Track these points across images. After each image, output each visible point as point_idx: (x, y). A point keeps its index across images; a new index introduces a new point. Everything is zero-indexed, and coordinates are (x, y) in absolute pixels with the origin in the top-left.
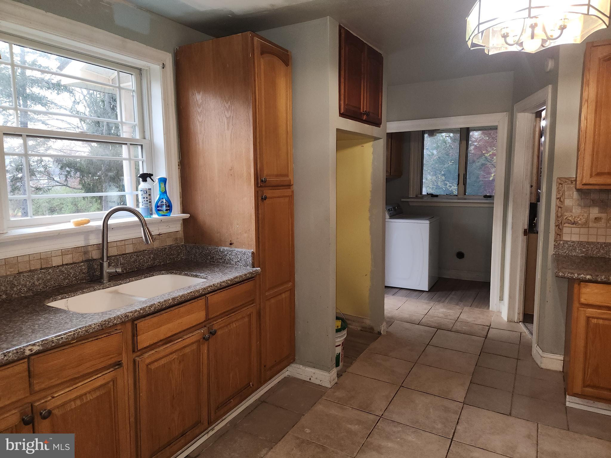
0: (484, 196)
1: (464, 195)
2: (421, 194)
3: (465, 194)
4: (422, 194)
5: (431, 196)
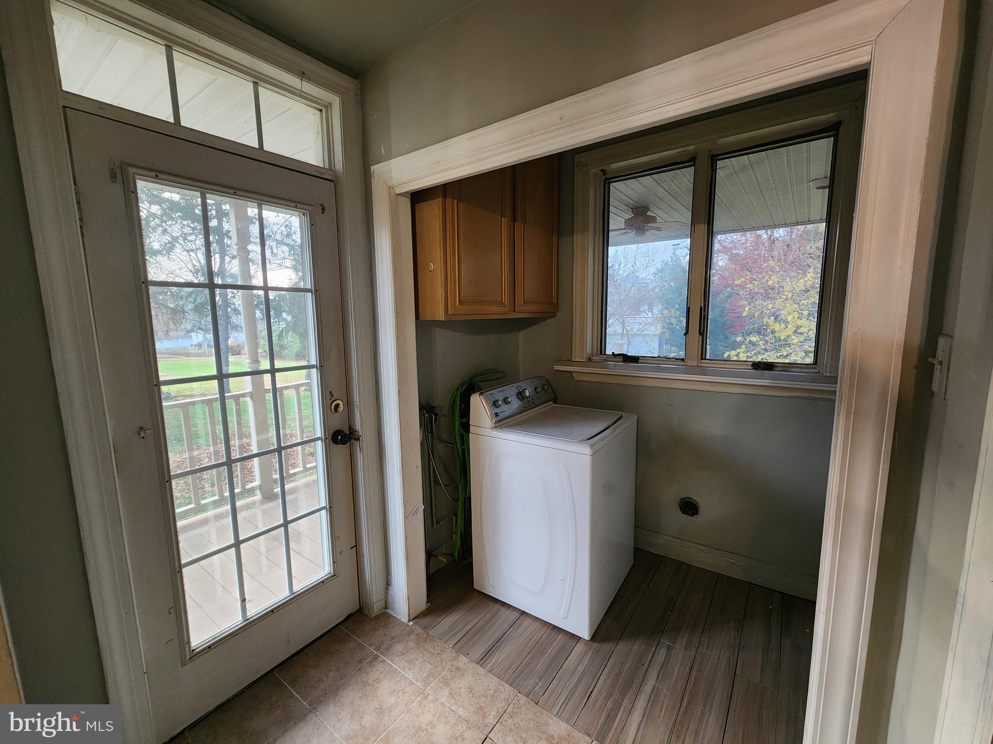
0: (752, 365)
1: (702, 359)
2: (601, 353)
3: (703, 357)
4: (605, 354)
5: (622, 360)
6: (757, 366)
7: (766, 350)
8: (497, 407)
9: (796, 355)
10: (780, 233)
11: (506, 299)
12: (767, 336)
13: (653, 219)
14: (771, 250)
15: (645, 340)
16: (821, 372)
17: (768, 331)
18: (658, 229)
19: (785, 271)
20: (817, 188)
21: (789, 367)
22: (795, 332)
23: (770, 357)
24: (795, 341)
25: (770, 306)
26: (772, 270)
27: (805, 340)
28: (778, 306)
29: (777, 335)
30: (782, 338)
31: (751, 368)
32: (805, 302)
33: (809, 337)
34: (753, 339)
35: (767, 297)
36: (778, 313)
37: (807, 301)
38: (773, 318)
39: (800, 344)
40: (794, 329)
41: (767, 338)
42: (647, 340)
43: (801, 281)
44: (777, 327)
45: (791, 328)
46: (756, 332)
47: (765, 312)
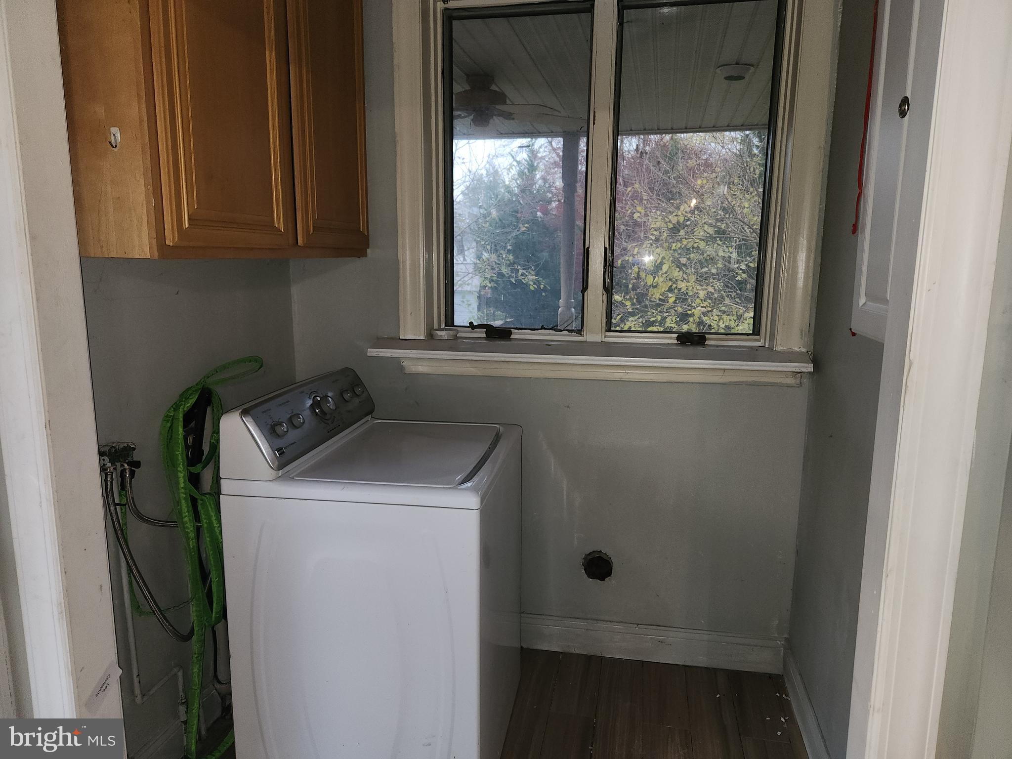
0: (678, 338)
1: (607, 330)
3: (608, 327)
4: (453, 325)
5: (484, 335)
6: (684, 339)
8: (278, 436)
11: (279, 221)
13: (501, 98)
15: (464, 300)
18: (509, 116)
20: (725, 78)
21: (725, 340)
31: (676, 342)
42: (468, 301)
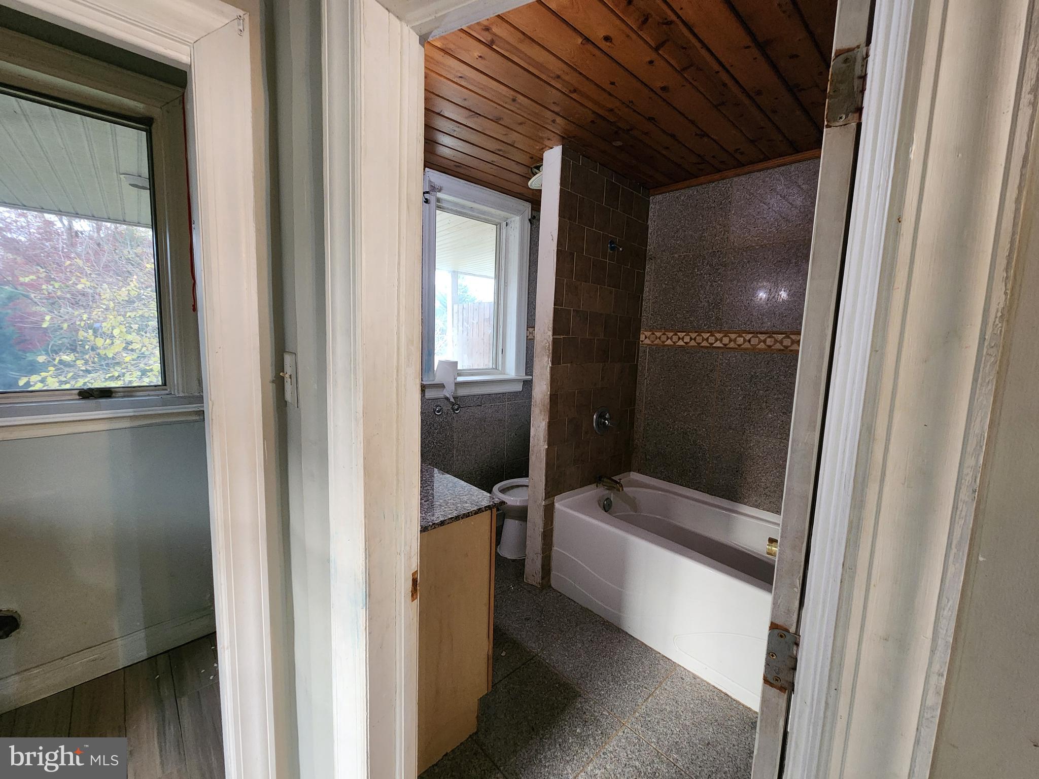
0: (78, 394)
6: (87, 394)
7: (88, 372)
9: (130, 375)
10: (83, 225)
12: (87, 354)
14: (73, 245)
16: (173, 393)
17: (87, 347)
19: (99, 275)
20: (130, 184)
21: (134, 391)
22: (125, 349)
23: (98, 381)
24: (127, 359)
25: (85, 317)
26: (81, 271)
27: (138, 357)
28: (97, 317)
29: (102, 352)
30: (110, 356)
31: (78, 397)
32: (132, 314)
33: (142, 354)
34: (65, 358)
35: (75, 304)
36: (96, 325)
37: (134, 313)
38: (91, 331)
39: (133, 362)
40: (124, 345)
41: (87, 357)
43: (123, 289)
44: (100, 342)
45: (119, 345)
46: (67, 348)
47: (78, 323)
